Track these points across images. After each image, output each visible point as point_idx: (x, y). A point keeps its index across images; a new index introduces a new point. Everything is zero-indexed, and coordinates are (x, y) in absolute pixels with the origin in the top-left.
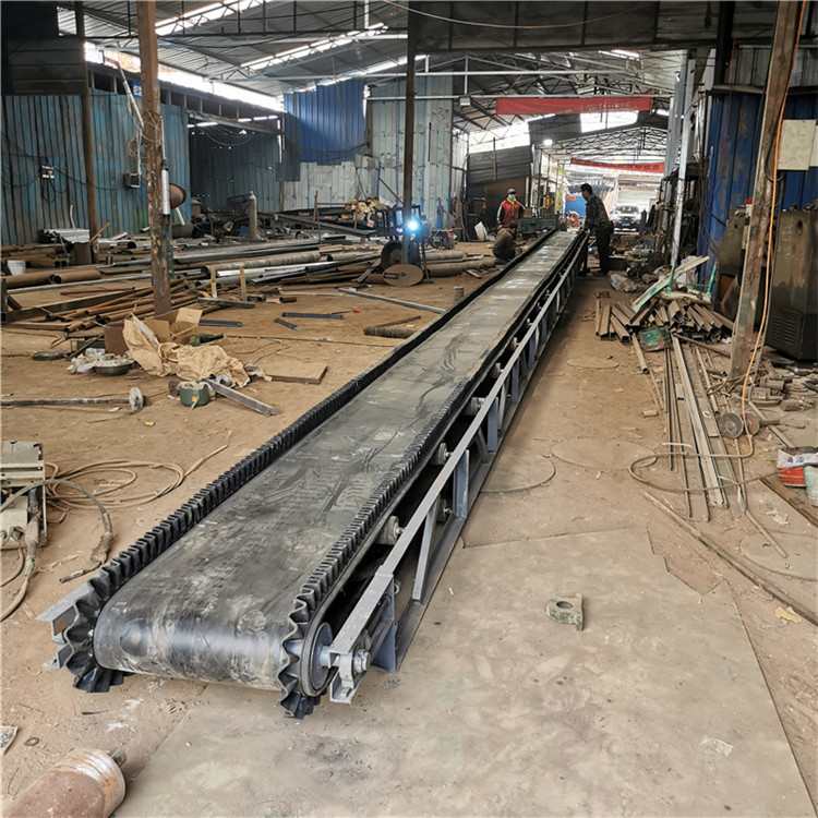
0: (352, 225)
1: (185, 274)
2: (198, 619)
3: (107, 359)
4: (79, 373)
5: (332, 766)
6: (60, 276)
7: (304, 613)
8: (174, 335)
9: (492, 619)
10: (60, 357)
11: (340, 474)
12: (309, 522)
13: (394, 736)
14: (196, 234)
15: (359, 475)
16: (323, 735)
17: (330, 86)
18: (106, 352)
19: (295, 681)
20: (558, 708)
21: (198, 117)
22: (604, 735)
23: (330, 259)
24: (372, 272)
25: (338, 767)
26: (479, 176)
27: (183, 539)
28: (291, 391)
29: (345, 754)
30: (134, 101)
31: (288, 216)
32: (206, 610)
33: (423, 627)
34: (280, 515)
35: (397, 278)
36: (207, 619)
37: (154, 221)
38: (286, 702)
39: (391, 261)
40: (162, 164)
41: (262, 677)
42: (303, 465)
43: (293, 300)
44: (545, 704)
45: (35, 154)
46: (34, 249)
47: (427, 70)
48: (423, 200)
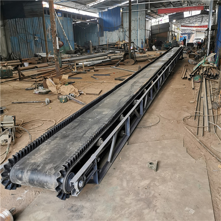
0: (118, 48)
1: (70, 64)
2: (36, 171)
3: (43, 90)
4: (36, 94)
5: (73, 213)
6: (37, 66)
7: (64, 170)
8: (61, 82)
9: (130, 167)
10: (32, 89)
11: (90, 125)
12: (76, 140)
13: (93, 205)
14: (75, 53)
15: (95, 125)
16: (73, 204)
17: (111, 9)
18: (44, 88)
19: (61, 190)
20: (143, 197)
21: (75, 21)
22: (155, 206)
23: (110, 58)
24: (121, 62)
25: (75, 214)
26: (155, 32)
27: (40, 146)
28: (91, 97)
29: (78, 210)
30: (58, 17)
31: (100, 47)
32: (39, 168)
33: (110, 170)
34: (69, 138)
35: (127, 63)
36: (39, 171)
37: (55, 51)
38: (58, 196)
39: (126, 58)
40: (56, 35)
41: (53, 188)
42: (80, 122)
43: (98, 71)
44: (140, 195)
45: (33, 33)
46: (33, 59)
47: (137, 2)
48: (137, 40)
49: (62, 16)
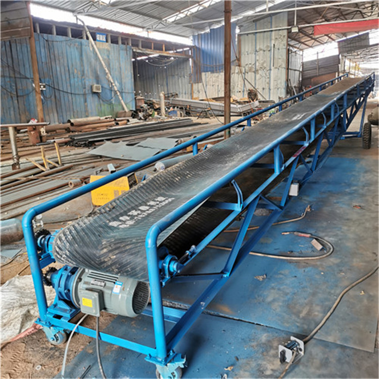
17: (217, 29)
48: (270, 89)
49: (107, 41)
